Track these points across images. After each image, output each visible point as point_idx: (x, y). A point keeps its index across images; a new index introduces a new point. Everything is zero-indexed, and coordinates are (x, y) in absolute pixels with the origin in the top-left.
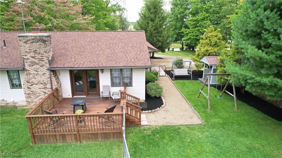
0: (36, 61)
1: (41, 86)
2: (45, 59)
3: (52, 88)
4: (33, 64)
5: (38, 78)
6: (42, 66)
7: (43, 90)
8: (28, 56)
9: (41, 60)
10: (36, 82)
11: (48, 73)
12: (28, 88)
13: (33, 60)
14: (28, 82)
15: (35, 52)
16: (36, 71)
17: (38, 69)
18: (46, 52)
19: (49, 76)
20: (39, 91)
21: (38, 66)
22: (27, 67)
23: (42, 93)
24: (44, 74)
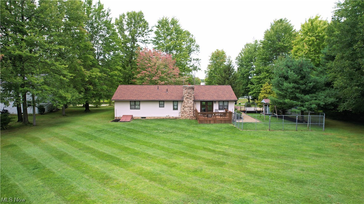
0: (189, 97)
1: (189, 108)
2: (192, 96)
3: (193, 109)
4: (187, 98)
6: (191, 99)
7: (189, 110)
9: (191, 97)
10: (187, 107)
11: (193, 102)
12: (183, 109)
13: (188, 96)
14: (183, 106)
15: (189, 93)
16: (188, 101)
19: (193, 104)
20: (187, 110)
21: (189, 99)
22: (184, 100)
23: (189, 112)
24: (191, 103)
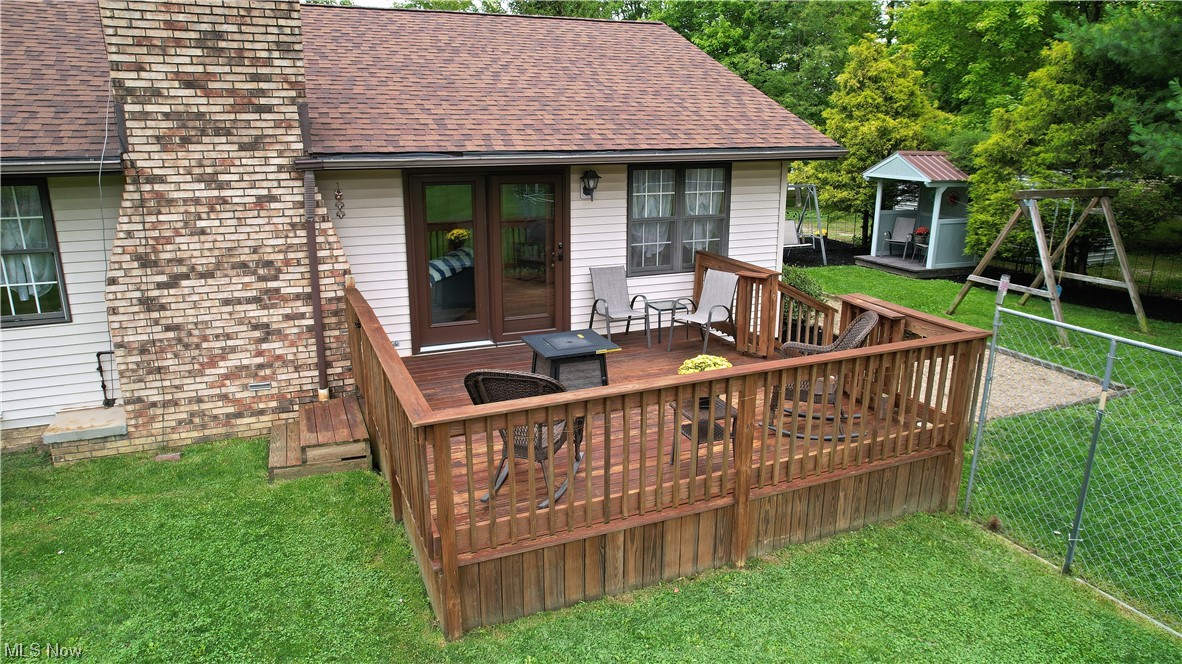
0: (216, 109)
1: (239, 285)
2: (278, 96)
4: (189, 128)
5: (223, 230)
6: (254, 145)
7: (254, 312)
8: (158, 72)
9: (249, 102)
10: (203, 262)
11: (291, 193)
12: (148, 304)
13: (197, 102)
14: (145, 262)
15: (210, 42)
16: (211, 181)
17: (227, 164)
18: (285, 49)
21: (225, 147)
22: (144, 154)
24: (261, 202)
